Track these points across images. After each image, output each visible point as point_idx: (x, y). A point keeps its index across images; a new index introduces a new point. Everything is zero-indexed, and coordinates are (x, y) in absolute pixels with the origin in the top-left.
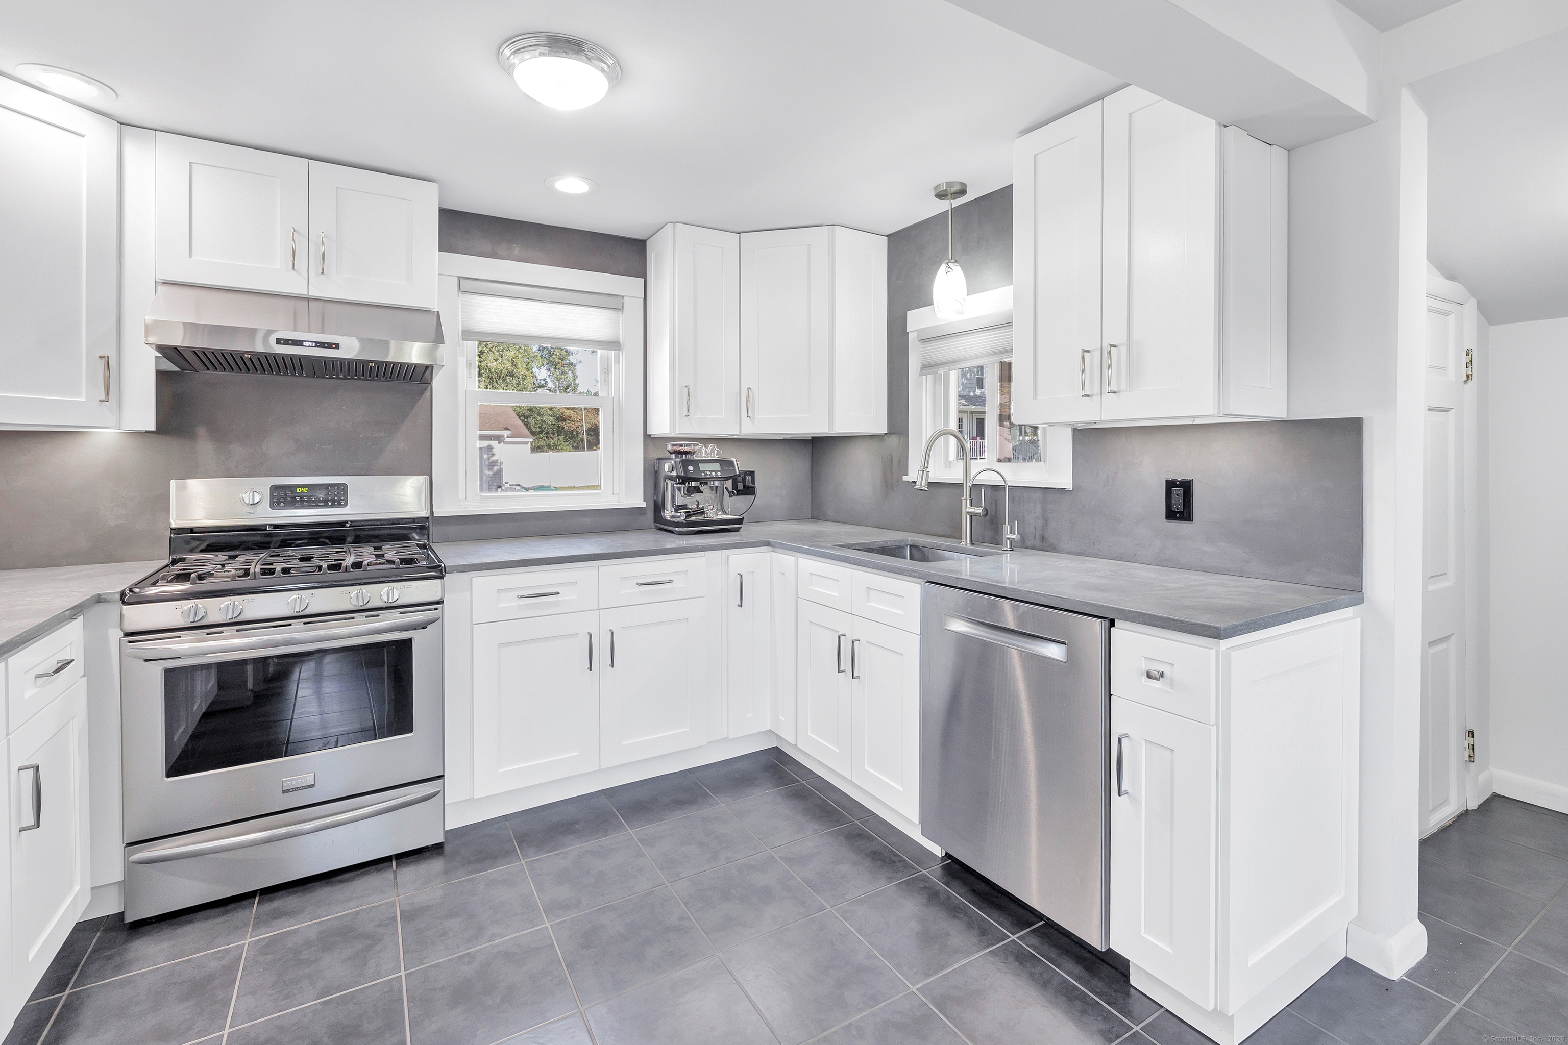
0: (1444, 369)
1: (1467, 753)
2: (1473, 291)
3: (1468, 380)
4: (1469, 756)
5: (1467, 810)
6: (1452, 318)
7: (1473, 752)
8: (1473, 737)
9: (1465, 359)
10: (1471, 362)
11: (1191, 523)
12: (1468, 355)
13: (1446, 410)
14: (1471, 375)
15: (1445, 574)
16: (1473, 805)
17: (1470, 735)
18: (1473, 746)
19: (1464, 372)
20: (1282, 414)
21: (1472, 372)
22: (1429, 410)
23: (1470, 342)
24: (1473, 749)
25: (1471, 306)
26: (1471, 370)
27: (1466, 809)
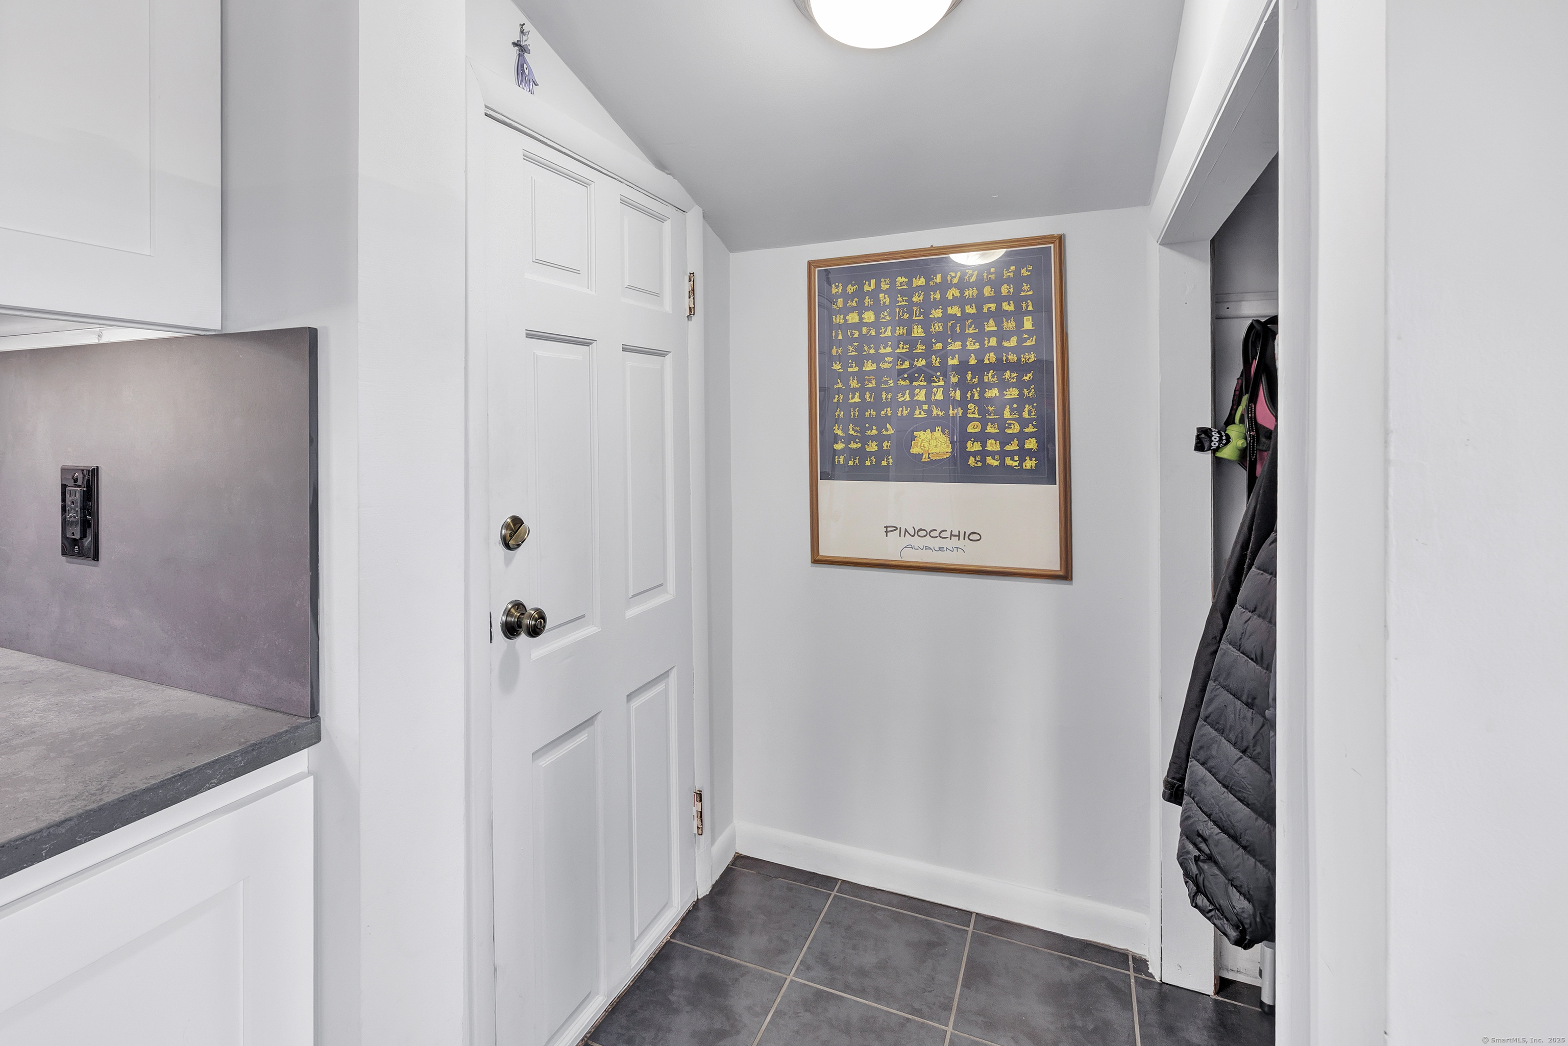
0: (657, 295)
1: (696, 822)
2: (695, 192)
3: (690, 314)
4: (698, 827)
5: (698, 899)
6: (667, 225)
7: (702, 822)
8: (701, 801)
9: (687, 287)
10: (694, 290)
11: (96, 566)
12: (690, 280)
13: (662, 354)
14: (694, 308)
15: (661, 585)
16: (704, 890)
17: (698, 799)
18: (701, 813)
19: (687, 302)
20: (214, 323)
21: (694, 304)
22: (624, 350)
23: (694, 264)
24: (701, 817)
25: (695, 215)
26: (693, 301)
27: (695, 900)
